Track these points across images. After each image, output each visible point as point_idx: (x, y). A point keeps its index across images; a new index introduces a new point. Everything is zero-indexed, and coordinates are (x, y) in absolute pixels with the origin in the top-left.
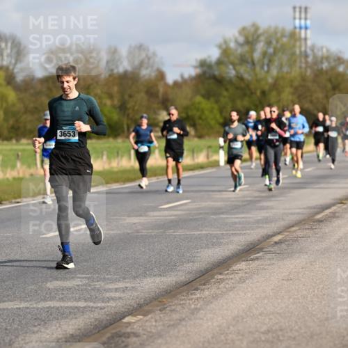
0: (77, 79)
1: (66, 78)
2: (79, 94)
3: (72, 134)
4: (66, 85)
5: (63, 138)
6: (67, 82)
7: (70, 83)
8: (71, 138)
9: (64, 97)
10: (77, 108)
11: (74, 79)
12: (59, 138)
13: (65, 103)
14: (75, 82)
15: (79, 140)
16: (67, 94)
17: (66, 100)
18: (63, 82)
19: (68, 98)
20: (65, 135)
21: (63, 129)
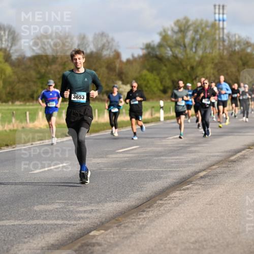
0: (84, 59)
1: (78, 56)
3: (82, 97)
4: (78, 61)
5: (76, 99)
6: (79, 59)
7: (81, 60)
8: (81, 100)
10: (86, 79)
11: (83, 58)
12: (72, 99)
14: (84, 61)
18: (76, 59)
19: (79, 72)
20: (77, 97)
21: (76, 94)
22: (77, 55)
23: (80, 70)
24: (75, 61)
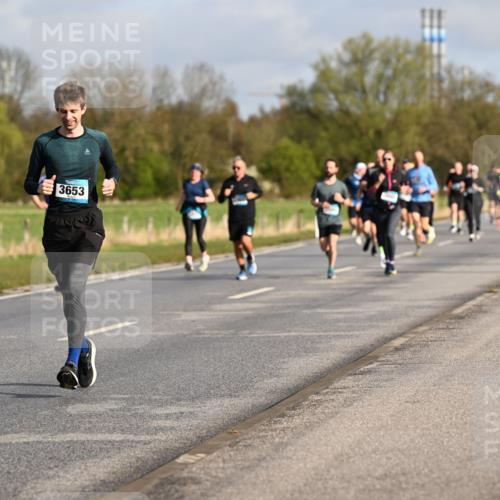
0: (85, 107)
1: (70, 106)
4: (70, 116)
5: (65, 196)
6: (72, 111)
7: (76, 112)
10: (87, 151)
11: (82, 107)
12: (58, 195)
13: (68, 143)
15: (89, 200)
17: (66, 138)
18: (66, 112)
20: (68, 191)
21: (65, 183)
22: (69, 103)
23: (73, 131)
24: (63, 115)
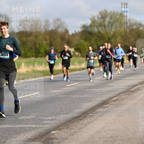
1: (3, 27)
2: (10, 36)
3: (6, 55)
4: (3, 30)
5: (2, 57)
6: (4, 29)
8: (6, 57)
9: (2, 37)
11: (7, 28)
13: (3, 40)
14: (8, 30)
15: (10, 58)
16: (4, 35)
17: (3, 38)
18: (2, 29)
19: (5, 38)
20: (3, 55)
21: (2, 53)
23: (5, 36)
24: (1, 30)
